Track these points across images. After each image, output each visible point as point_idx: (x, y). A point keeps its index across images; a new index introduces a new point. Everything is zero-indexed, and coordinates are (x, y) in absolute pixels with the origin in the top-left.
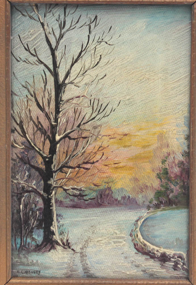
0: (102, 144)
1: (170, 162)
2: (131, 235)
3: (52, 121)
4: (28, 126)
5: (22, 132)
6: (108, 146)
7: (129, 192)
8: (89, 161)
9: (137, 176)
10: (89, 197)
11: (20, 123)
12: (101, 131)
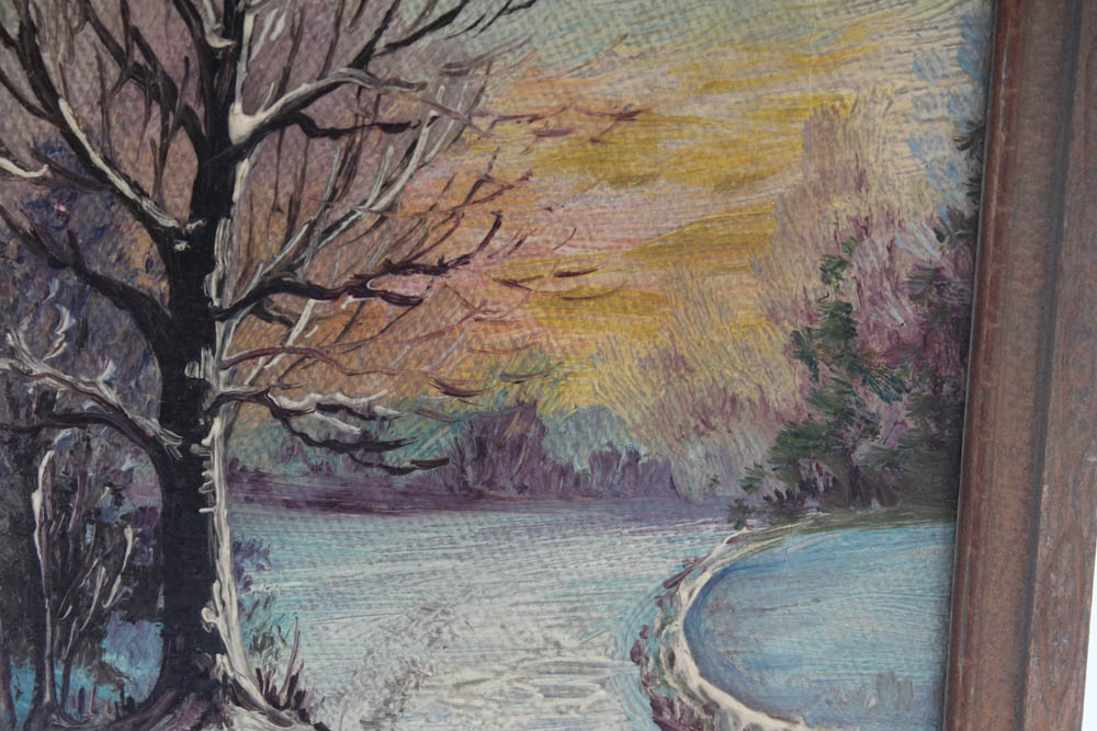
0: (490, 167)
1: (869, 270)
2: (637, 656)
3: (207, 28)
4: (71, 52)
5: (35, 88)
6: (525, 178)
7: (637, 427)
8: (419, 255)
9: (682, 344)
10: (415, 456)
11: (20, 36)
12: (487, 89)
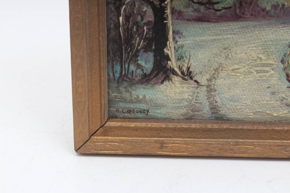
2: (282, 61)
10: (223, 6)
